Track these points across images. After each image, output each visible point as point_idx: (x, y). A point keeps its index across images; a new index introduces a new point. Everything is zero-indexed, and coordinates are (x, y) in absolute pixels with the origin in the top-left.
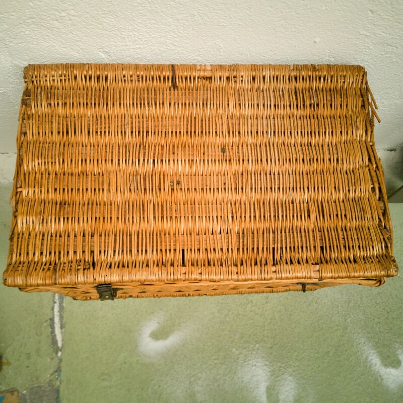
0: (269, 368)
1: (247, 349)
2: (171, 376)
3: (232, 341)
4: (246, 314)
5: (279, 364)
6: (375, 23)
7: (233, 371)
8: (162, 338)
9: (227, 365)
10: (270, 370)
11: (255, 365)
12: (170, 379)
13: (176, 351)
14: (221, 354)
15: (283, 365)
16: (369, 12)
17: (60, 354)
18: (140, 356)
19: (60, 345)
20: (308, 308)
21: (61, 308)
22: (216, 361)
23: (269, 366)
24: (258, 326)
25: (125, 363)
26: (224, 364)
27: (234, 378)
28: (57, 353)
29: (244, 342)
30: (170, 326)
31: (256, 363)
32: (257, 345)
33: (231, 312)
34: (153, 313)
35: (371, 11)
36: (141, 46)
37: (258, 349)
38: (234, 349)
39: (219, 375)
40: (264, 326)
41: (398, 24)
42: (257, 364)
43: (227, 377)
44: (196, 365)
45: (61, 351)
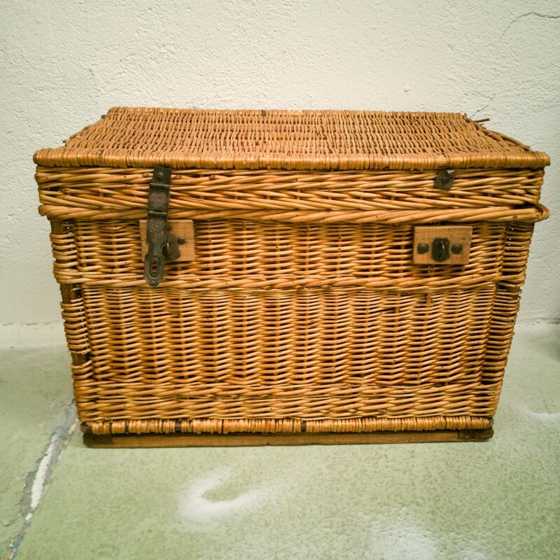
0: (434, 540)
1: (386, 514)
2: (237, 551)
3: (356, 504)
4: (378, 470)
5: (452, 534)
6: (458, 63)
7: (363, 544)
8: (225, 499)
9: (349, 535)
10: (434, 543)
11: (405, 536)
12: (236, 555)
13: (250, 515)
14: (337, 520)
15: (460, 536)
16: (448, 48)
17: (29, 516)
18: (180, 523)
19: (34, 505)
20: (487, 464)
21: (54, 461)
22: (326, 530)
23: (433, 538)
24: (402, 484)
25: (150, 531)
26: (342, 533)
27: (364, 553)
28: (24, 515)
29: (379, 504)
30: (242, 484)
31: (405, 533)
32: (404, 509)
33: (351, 468)
34: (212, 469)
35: (449, 46)
36: (233, 98)
37: (408, 514)
38: (360, 514)
39: (334, 549)
40: (413, 484)
41: (480, 63)
42: (409, 535)
43: (350, 553)
44: (288, 534)
45: (32, 512)
